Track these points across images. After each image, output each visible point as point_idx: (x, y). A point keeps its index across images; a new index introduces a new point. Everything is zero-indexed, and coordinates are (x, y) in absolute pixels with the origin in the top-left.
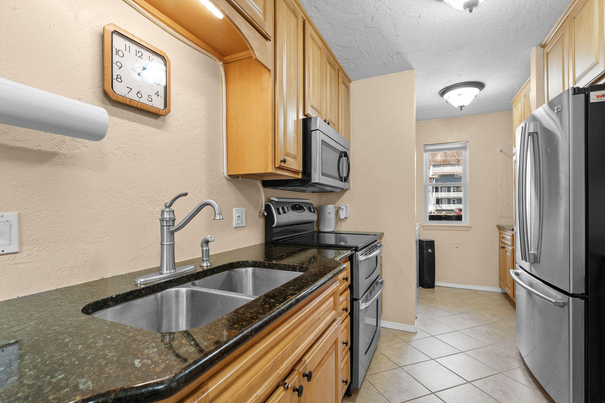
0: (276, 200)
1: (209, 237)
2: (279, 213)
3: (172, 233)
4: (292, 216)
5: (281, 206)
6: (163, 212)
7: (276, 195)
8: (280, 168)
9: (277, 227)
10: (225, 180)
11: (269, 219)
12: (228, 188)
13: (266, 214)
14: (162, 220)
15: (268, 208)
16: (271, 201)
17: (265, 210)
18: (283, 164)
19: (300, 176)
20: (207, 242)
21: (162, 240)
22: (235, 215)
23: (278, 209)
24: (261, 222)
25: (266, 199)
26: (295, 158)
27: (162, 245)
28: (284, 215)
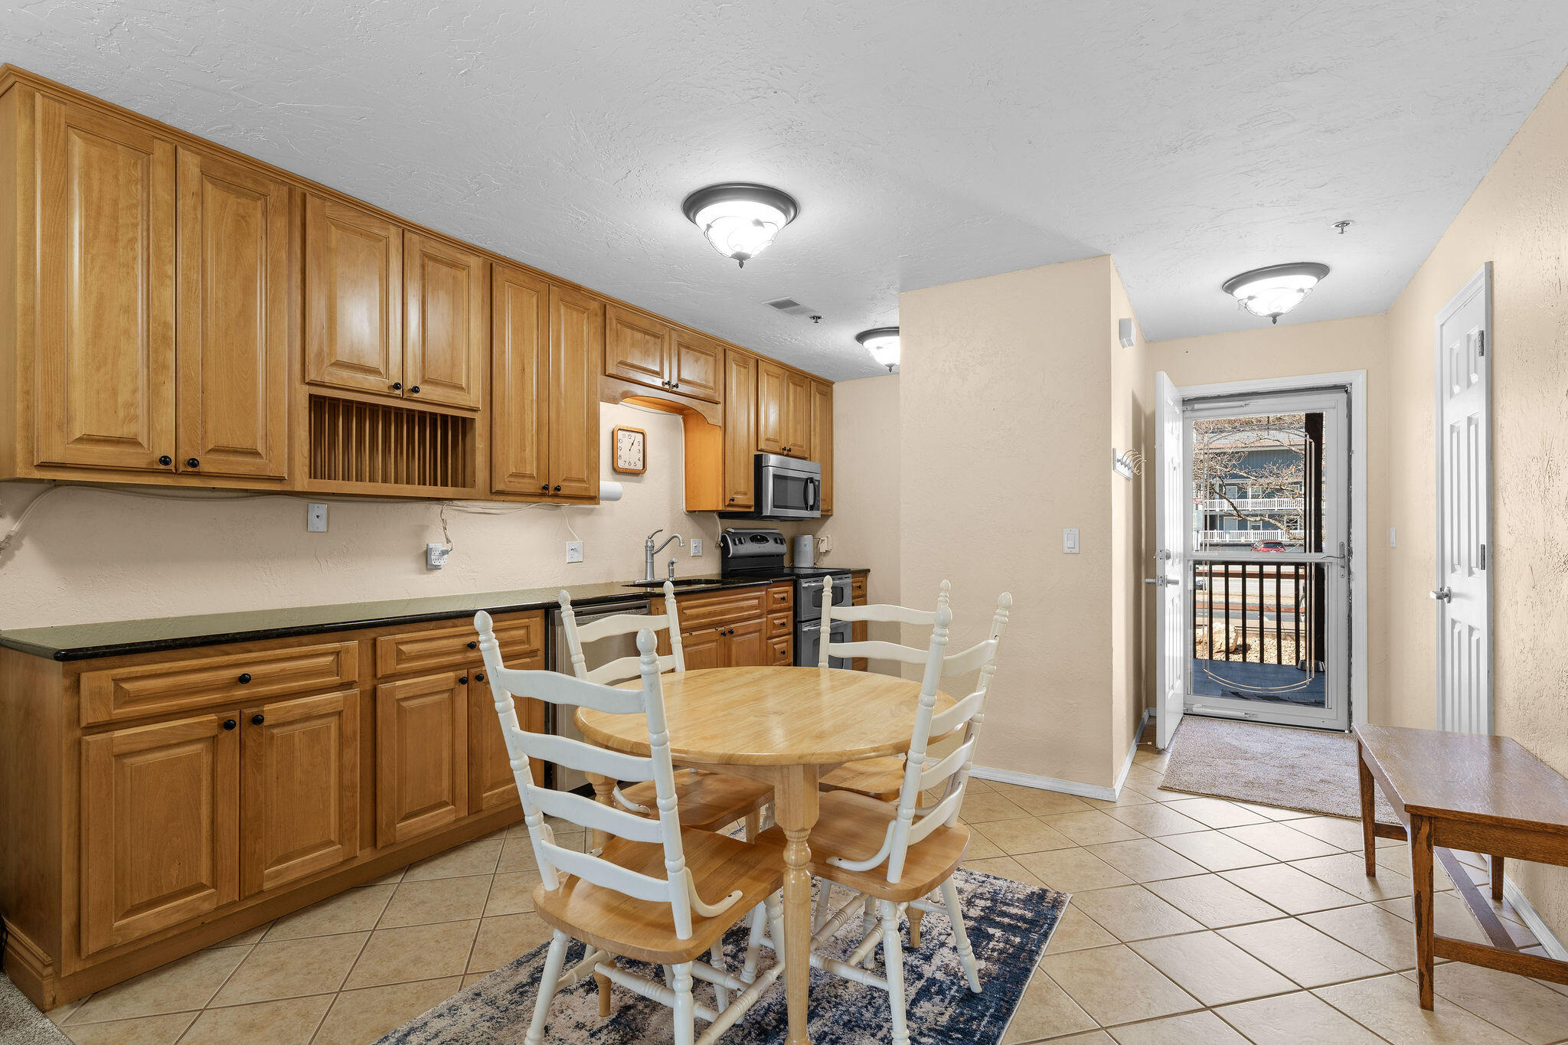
0: (733, 531)
1: (674, 560)
2: (735, 544)
3: (653, 555)
4: (750, 548)
5: (738, 538)
6: (647, 543)
7: (732, 525)
8: (729, 505)
9: (733, 557)
10: (684, 515)
11: (725, 550)
12: (688, 525)
13: (722, 545)
14: (646, 547)
15: (724, 539)
16: (728, 532)
17: (722, 541)
18: (732, 502)
19: (752, 510)
20: (673, 563)
21: (647, 559)
22: (693, 545)
23: (734, 540)
24: (718, 552)
25: (722, 530)
26: (745, 494)
27: (647, 562)
28: (740, 545)
